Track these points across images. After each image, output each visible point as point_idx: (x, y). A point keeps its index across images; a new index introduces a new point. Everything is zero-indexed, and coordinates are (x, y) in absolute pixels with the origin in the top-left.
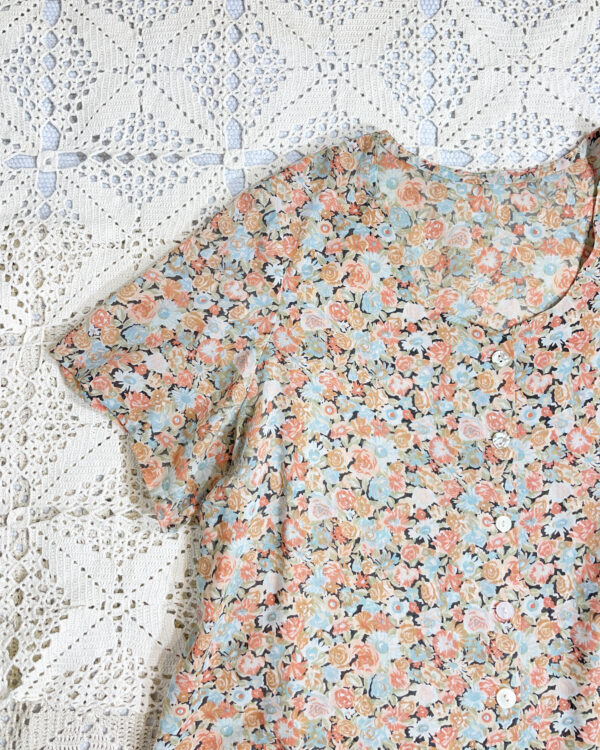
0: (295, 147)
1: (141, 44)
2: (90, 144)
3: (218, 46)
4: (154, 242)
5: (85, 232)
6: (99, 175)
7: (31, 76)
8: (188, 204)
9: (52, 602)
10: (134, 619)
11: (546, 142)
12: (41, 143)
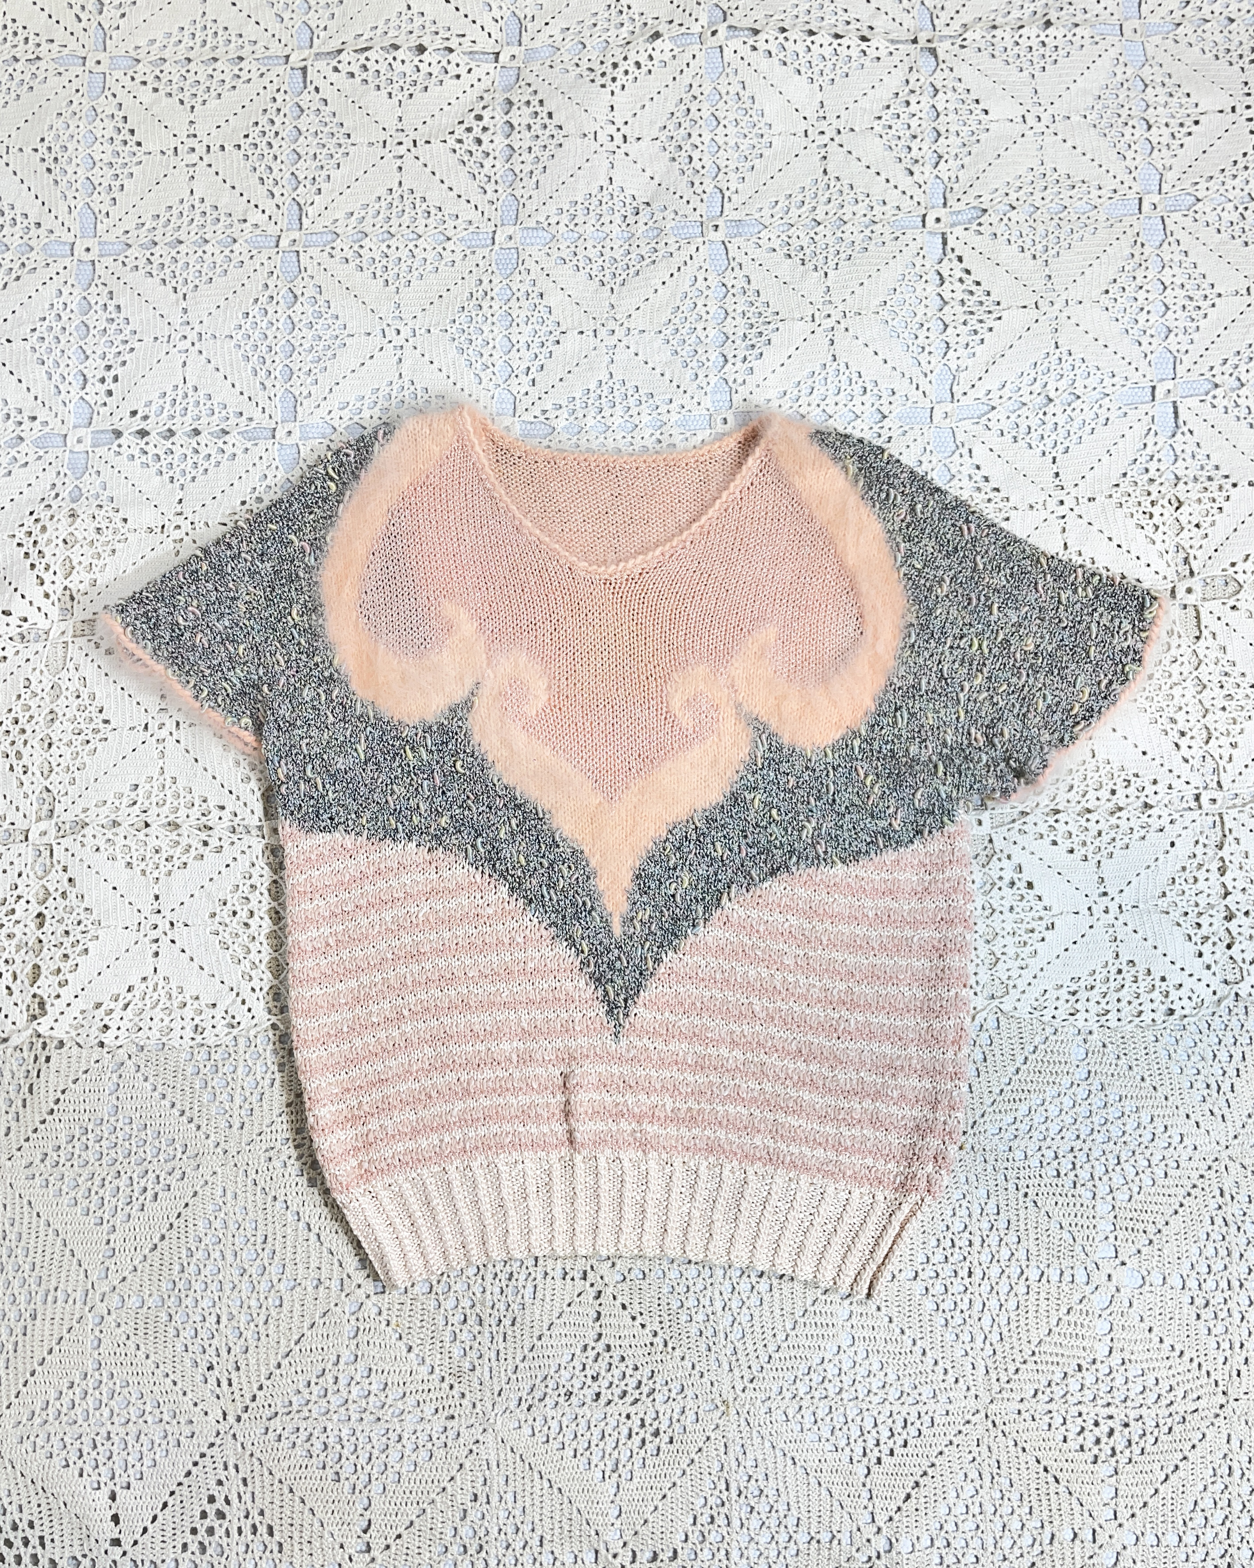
0: (356, 419)
1: (185, 311)
2: (127, 419)
3: (271, 311)
4: (196, 525)
5: (121, 515)
6: (137, 453)
7: (61, 346)
8: (236, 482)
9: (79, 923)
10: (173, 942)
11: (634, 411)
12: (71, 420)
